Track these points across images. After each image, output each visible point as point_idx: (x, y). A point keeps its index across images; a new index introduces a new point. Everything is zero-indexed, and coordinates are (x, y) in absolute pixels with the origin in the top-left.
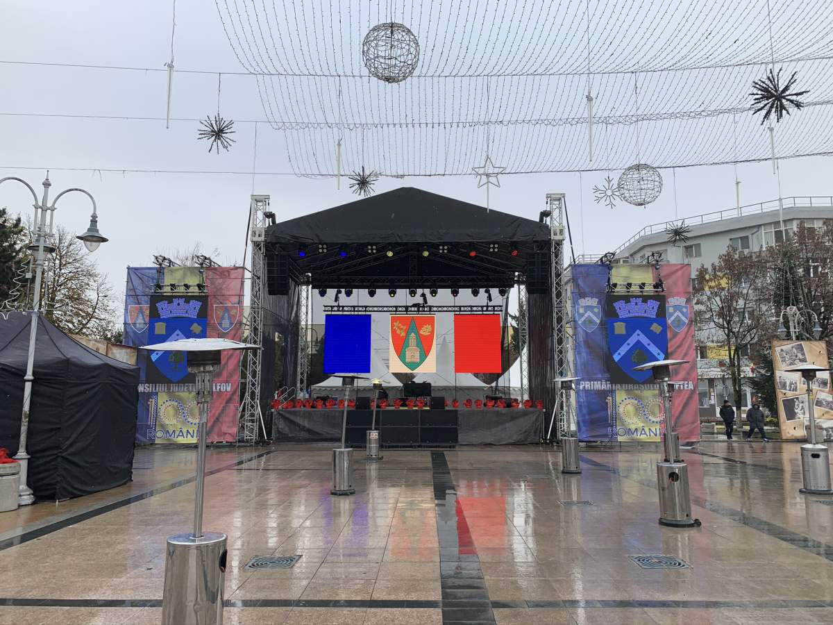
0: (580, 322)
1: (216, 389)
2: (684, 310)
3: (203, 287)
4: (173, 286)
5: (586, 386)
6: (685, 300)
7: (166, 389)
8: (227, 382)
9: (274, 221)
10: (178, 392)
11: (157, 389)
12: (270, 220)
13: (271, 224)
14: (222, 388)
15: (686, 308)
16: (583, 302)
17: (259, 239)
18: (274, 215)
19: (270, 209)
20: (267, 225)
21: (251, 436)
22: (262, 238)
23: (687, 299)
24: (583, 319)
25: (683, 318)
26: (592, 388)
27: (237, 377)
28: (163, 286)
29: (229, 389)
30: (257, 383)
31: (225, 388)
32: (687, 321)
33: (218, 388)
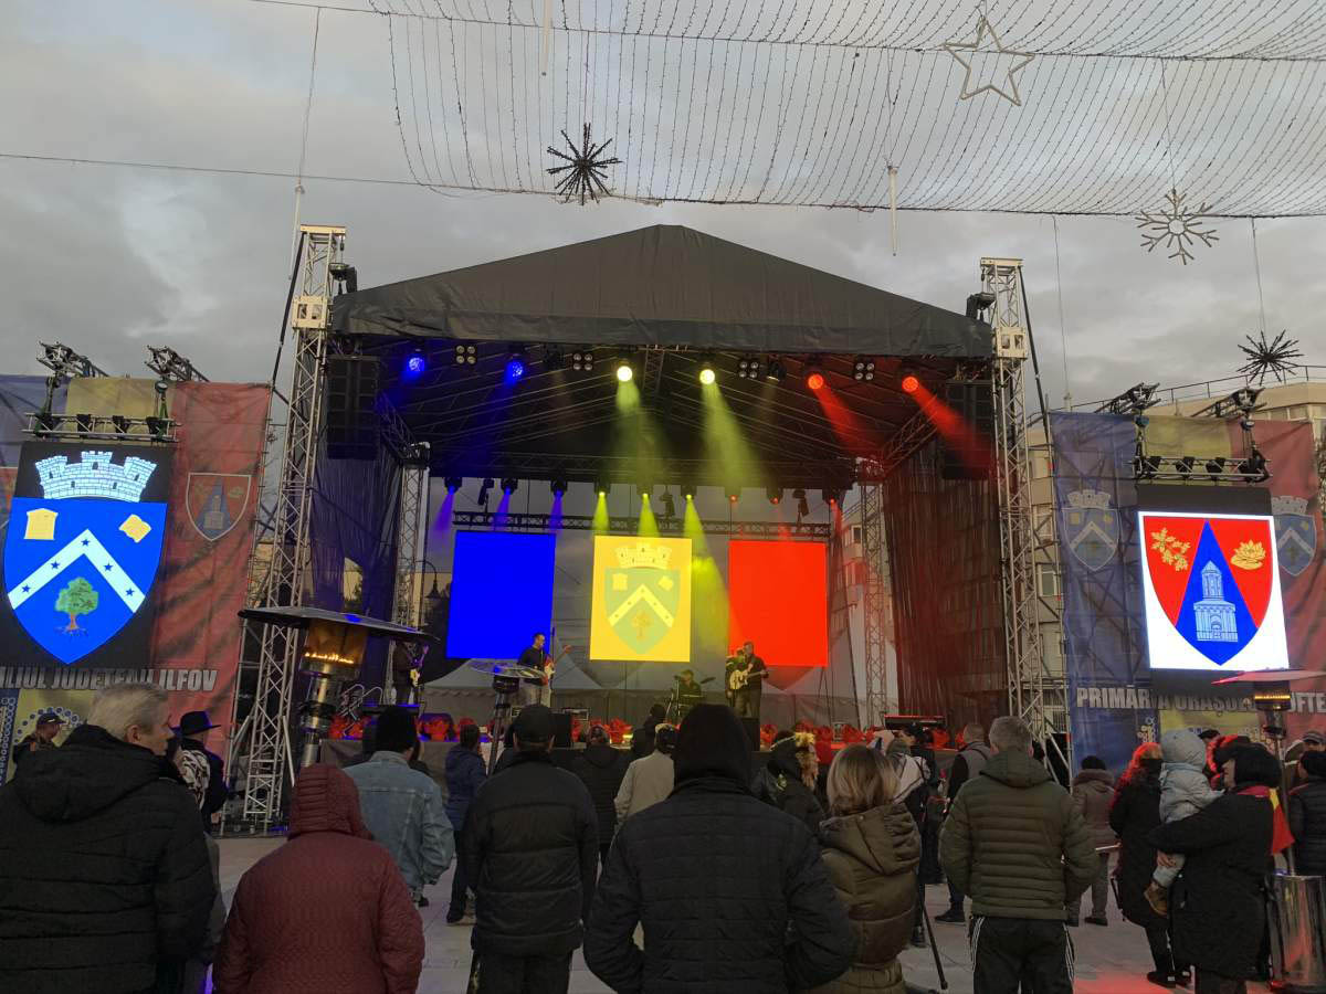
0: (1072, 546)
1: (175, 684)
2: (1305, 526)
3: (163, 425)
4: (84, 419)
5: (1092, 699)
6: (1306, 503)
7: (41, 680)
8: (205, 667)
9: (352, 287)
10: (74, 688)
11: (19, 680)
12: (344, 283)
13: (345, 292)
14: (190, 682)
15: (1308, 521)
16: (1080, 500)
17: (314, 324)
18: (353, 270)
19: (346, 259)
20: (335, 293)
21: (260, 808)
22: (321, 323)
23: (1309, 500)
24: (1078, 539)
25: (1305, 546)
26: (1106, 706)
27: (233, 658)
28: (58, 420)
29: (209, 685)
30: (284, 673)
31: (198, 682)
32: (1312, 553)
33: (181, 681)
